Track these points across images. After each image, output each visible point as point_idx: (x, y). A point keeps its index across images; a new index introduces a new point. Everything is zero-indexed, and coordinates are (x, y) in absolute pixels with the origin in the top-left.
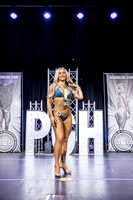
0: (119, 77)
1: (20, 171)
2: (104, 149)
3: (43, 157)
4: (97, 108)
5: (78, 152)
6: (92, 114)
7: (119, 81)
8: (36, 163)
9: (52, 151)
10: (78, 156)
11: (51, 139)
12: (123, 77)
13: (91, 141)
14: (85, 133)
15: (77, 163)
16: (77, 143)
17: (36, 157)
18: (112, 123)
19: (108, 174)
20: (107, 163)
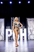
0: (31, 19)
1: (4, 46)
2: (27, 39)
3: (10, 42)
4: (25, 28)
5: (20, 40)
8: (8, 43)
9: (13, 40)
10: (20, 41)
12: (32, 19)
13: (23, 37)
14: (22, 35)
15: (20, 43)
16: (20, 38)
17: (9, 42)
18: (29, 32)
19: (28, 46)
20: (28, 43)
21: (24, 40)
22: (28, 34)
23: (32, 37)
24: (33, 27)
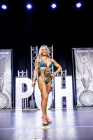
0: (84, 51)
1: (12, 123)
2: (74, 104)
3: (29, 111)
4: (68, 74)
5: (54, 107)
6: (64, 79)
7: (83, 54)
8: (23, 116)
9: (36, 107)
10: (54, 110)
11: (34, 98)
12: (87, 51)
13: (64, 99)
14: (60, 93)
15: (54, 115)
16: (54, 101)
17: (24, 111)
18: (79, 85)
19: (77, 123)
20: (76, 115)
21: (64, 106)
22: (76, 90)
23: (88, 100)
24: (90, 72)
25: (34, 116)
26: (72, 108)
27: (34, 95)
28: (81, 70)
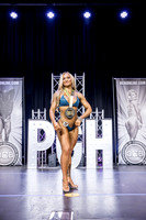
0: (130, 83)
1: (22, 187)
2: (114, 161)
3: (47, 171)
4: (106, 117)
5: (85, 165)
6: (100, 123)
7: (129, 87)
8: (39, 177)
9: (57, 164)
10: (85, 170)
11: (55, 151)
12: (135, 83)
13: (100, 153)
14: (93, 144)
15: (84, 177)
16: (84, 155)
17: (40, 170)
18: (123, 133)
19: (118, 189)
20: (117, 177)
21: (100, 163)
22: (117, 140)
23: (135, 155)
25: (54, 178)
26: (111, 167)
27: (54, 146)
28: (126, 110)
